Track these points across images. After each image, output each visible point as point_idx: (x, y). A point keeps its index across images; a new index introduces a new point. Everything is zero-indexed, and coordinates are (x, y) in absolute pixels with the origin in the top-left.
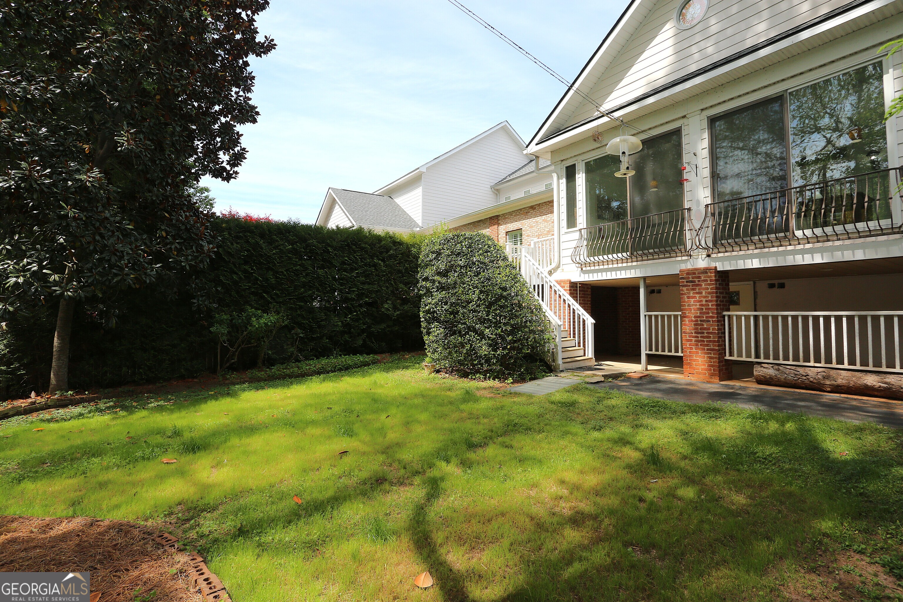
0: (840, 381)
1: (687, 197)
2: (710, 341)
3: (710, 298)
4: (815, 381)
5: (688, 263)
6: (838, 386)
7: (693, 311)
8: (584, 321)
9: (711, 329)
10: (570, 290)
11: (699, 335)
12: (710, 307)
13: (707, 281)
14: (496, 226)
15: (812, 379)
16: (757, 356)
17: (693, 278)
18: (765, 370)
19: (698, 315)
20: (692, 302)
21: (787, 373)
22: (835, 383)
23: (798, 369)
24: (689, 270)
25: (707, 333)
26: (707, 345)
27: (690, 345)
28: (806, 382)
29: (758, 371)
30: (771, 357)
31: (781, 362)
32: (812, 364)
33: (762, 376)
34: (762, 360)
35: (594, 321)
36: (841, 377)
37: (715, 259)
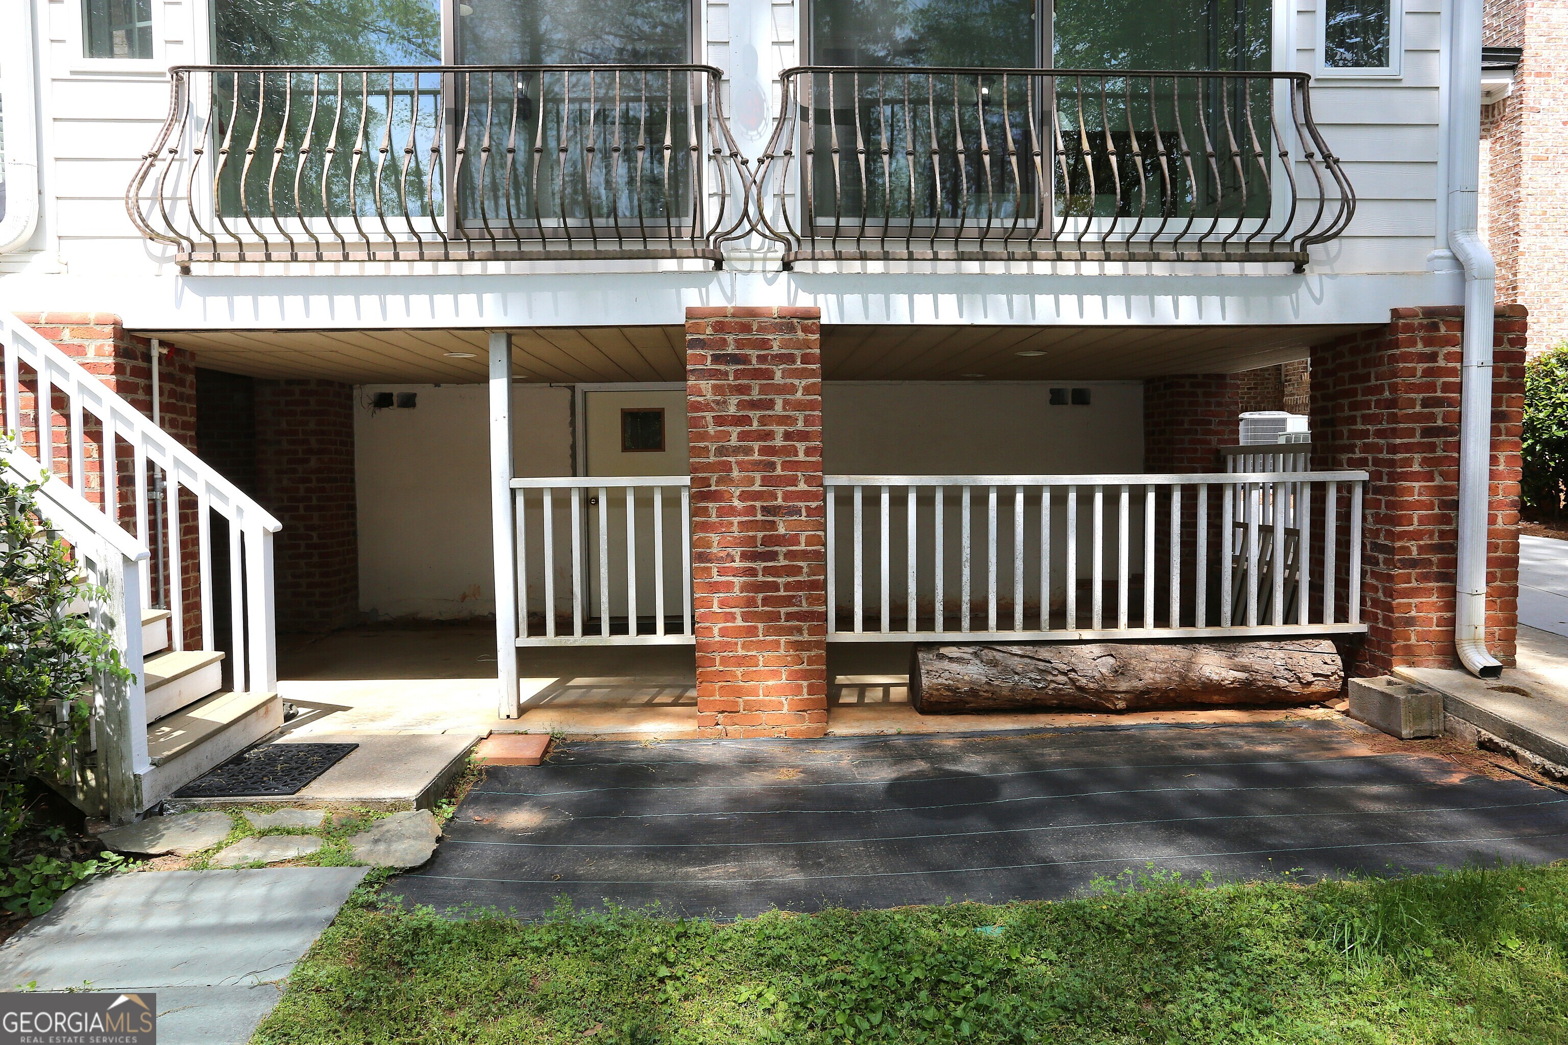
0: (1150, 678)
1: (708, 25)
2: (799, 586)
3: (800, 425)
4: (1091, 685)
5: (714, 287)
6: (1147, 691)
7: (735, 473)
8: (219, 524)
9: (803, 540)
10: (119, 369)
11: (760, 565)
12: (801, 457)
13: (791, 359)
15: (1083, 681)
16: (926, 624)
17: (739, 344)
18: (955, 667)
19: (757, 488)
20: (734, 436)
21: (1019, 670)
22: (1136, 684)
23: (1044, 653)
24: (720, 312)
25: (790, 555)
26: (788, 601)
27: (722, 604)
28: (1069, 689)
29: (934, 673)
30: (966, 623)
31: (993, 634)
32: (1071, 633)
33: (948, 688)
34: (939, 635)
35: (275, 524)
36: (1151, 665)
37: (816, 283)
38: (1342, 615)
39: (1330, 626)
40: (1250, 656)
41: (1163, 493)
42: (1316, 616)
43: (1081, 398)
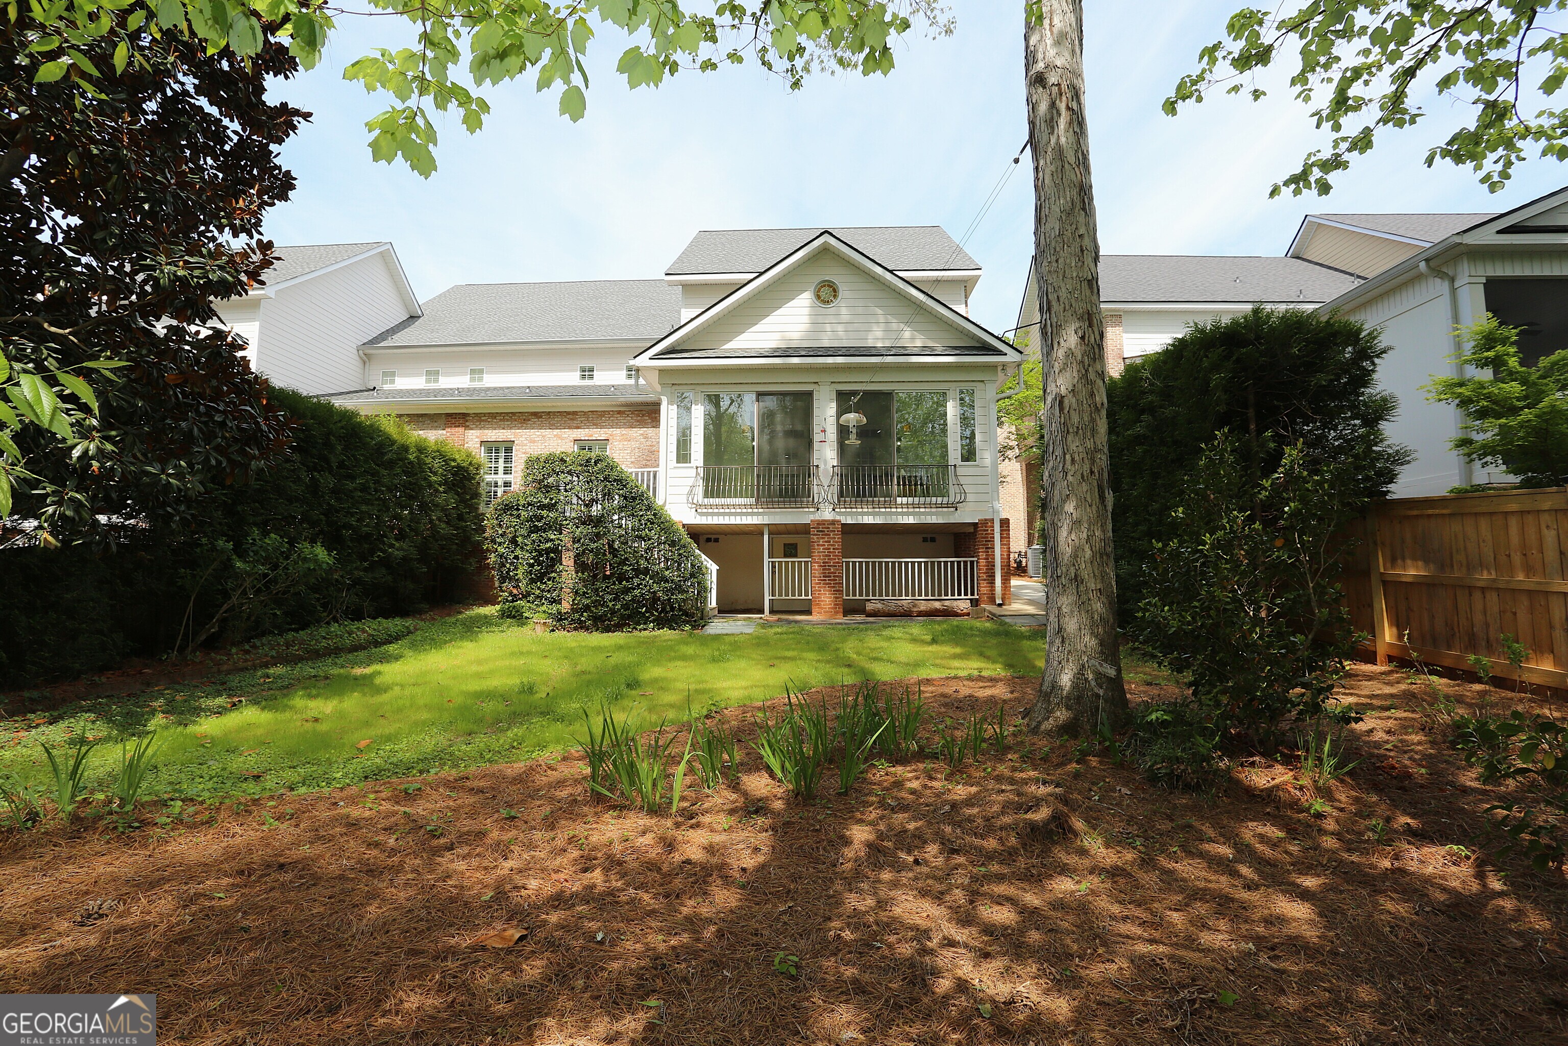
0: (922, 608)
1: (816, 455)
2: (836, 583)
3: (837, 547)
4: (908, 610)
5: (816, 515)
6: (921, 611)
7: (821, 557)
9: (837, 573)
11: (827, 579)
12: (837, 554)
13: (834, 531)
14: (461, 430)
15: (905, 609)
16: (868, 595)
17: (823, 528)
18: (874, 605)
19: (826, 561)
20: (821, 549)
21: (889, 606)
22: (919, 609)
23: (897, 602)
24: (816, 521)
25: (834, 576)
26: (834, 588)
27: (819, 587)
28: (902, 611)
29: (869, 607)
30: (877, 595)
31: (884, 598)
32: (904, 597)
33: (873, 610)
34: (871, 597)
36: (922, 605)
37: (840, 514)
38: (972, 594)
39: (969, 597)
40: (947, 603)
41: (959, 563)
42: (966, 594)
43: (933, 540)
